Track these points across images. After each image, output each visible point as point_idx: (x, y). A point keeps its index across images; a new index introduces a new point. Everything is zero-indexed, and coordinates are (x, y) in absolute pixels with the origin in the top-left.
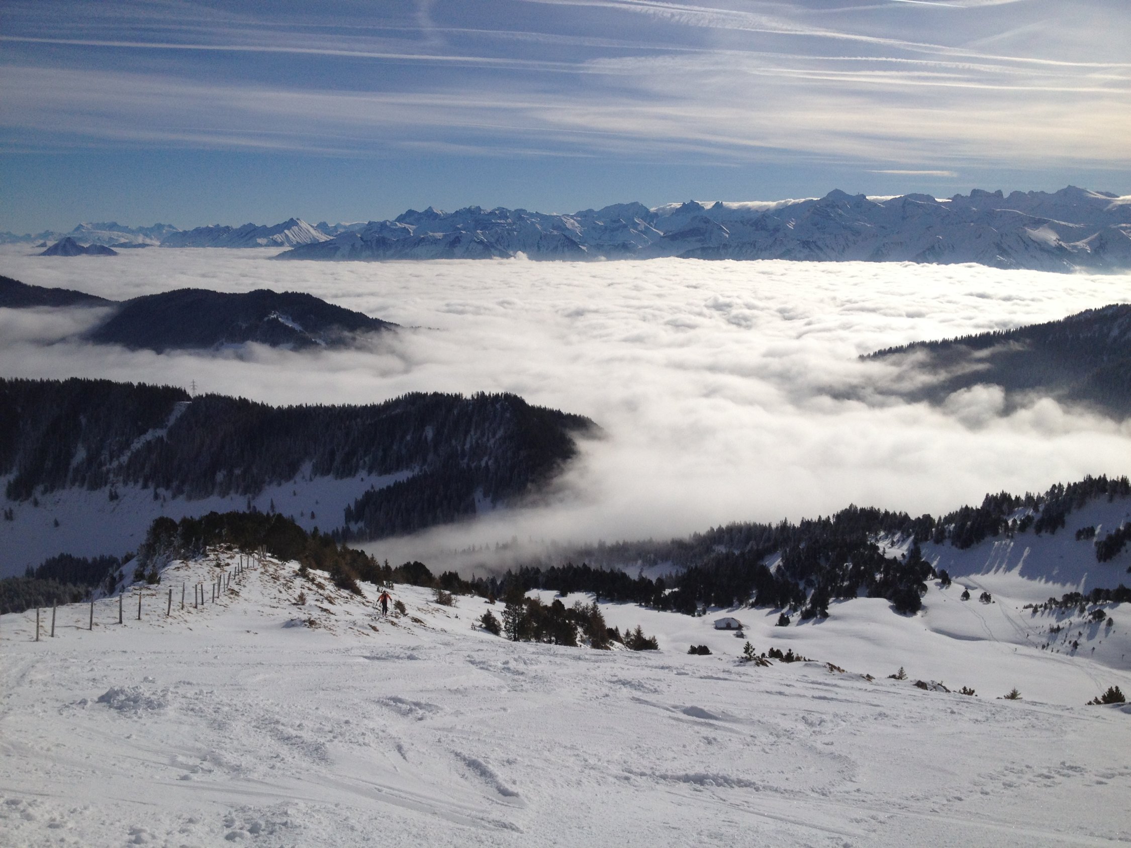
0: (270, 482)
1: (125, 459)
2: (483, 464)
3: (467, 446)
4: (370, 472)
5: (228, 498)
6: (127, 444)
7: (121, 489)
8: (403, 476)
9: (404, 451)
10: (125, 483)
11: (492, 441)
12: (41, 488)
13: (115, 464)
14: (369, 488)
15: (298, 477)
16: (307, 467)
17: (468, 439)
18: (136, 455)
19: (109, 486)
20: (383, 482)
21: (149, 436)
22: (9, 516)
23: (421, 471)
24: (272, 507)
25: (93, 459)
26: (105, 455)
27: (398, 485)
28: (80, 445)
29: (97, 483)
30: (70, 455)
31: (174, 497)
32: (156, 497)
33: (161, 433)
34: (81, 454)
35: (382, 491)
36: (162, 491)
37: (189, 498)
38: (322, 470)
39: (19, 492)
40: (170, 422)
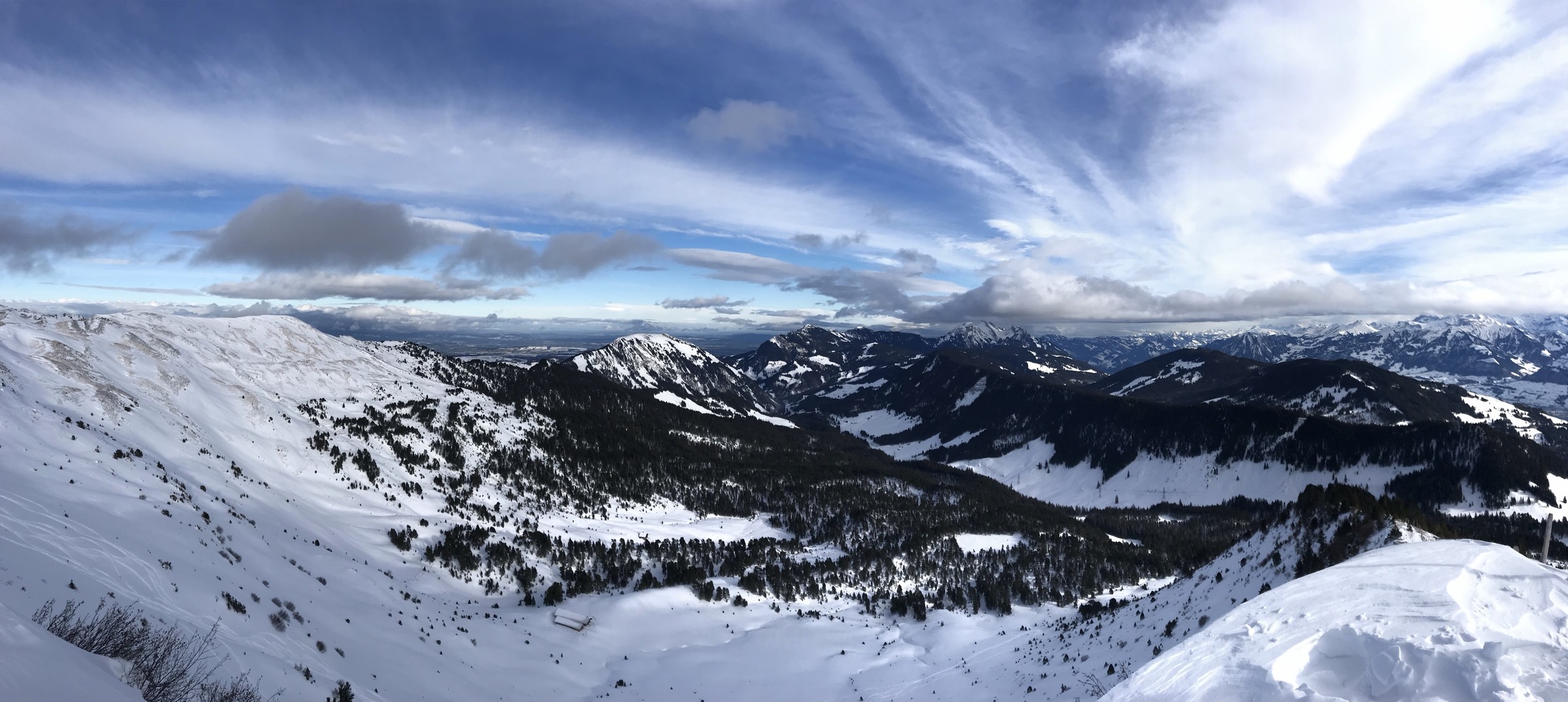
0: (1344, 466)
1: (1273, 447)
2: (1467, 464)
3: (1457, 453)
4: (1399, 465)
5: (1323, 472)
6: (1274, 440)
7: (1269, 462)
8: (1418, 468)
9: (1419, 453)
10: (1272, 460)
11: (1472, 451)
12: (1232, 459)
13: (1268, 450)
14: (1398, 473)
15: (1360, 464)
16: (1364, 458)
17: (1457, 450)
18: (1278, 446)
19: (1264, 461)
20: (1406, 471)
21: (1286, 435)
22: (1216, 472)
23: (1428, 466)
24: (1346, 480)
25: (1257, 447)
26: (1263, 445)
27: (1415, 472)
28: (1252, 439)
29: (1257, 458)
30: (1246, 443)
31: (1296, 469)
32: (1287, 469)
33: (1292, 434)
34: (1251, 444)
35: (1406, 475)
36: (1290, 466)
37: (1303, 470)
38: (1373, 460)
39: (1221, 460)
40: (1296, 428)
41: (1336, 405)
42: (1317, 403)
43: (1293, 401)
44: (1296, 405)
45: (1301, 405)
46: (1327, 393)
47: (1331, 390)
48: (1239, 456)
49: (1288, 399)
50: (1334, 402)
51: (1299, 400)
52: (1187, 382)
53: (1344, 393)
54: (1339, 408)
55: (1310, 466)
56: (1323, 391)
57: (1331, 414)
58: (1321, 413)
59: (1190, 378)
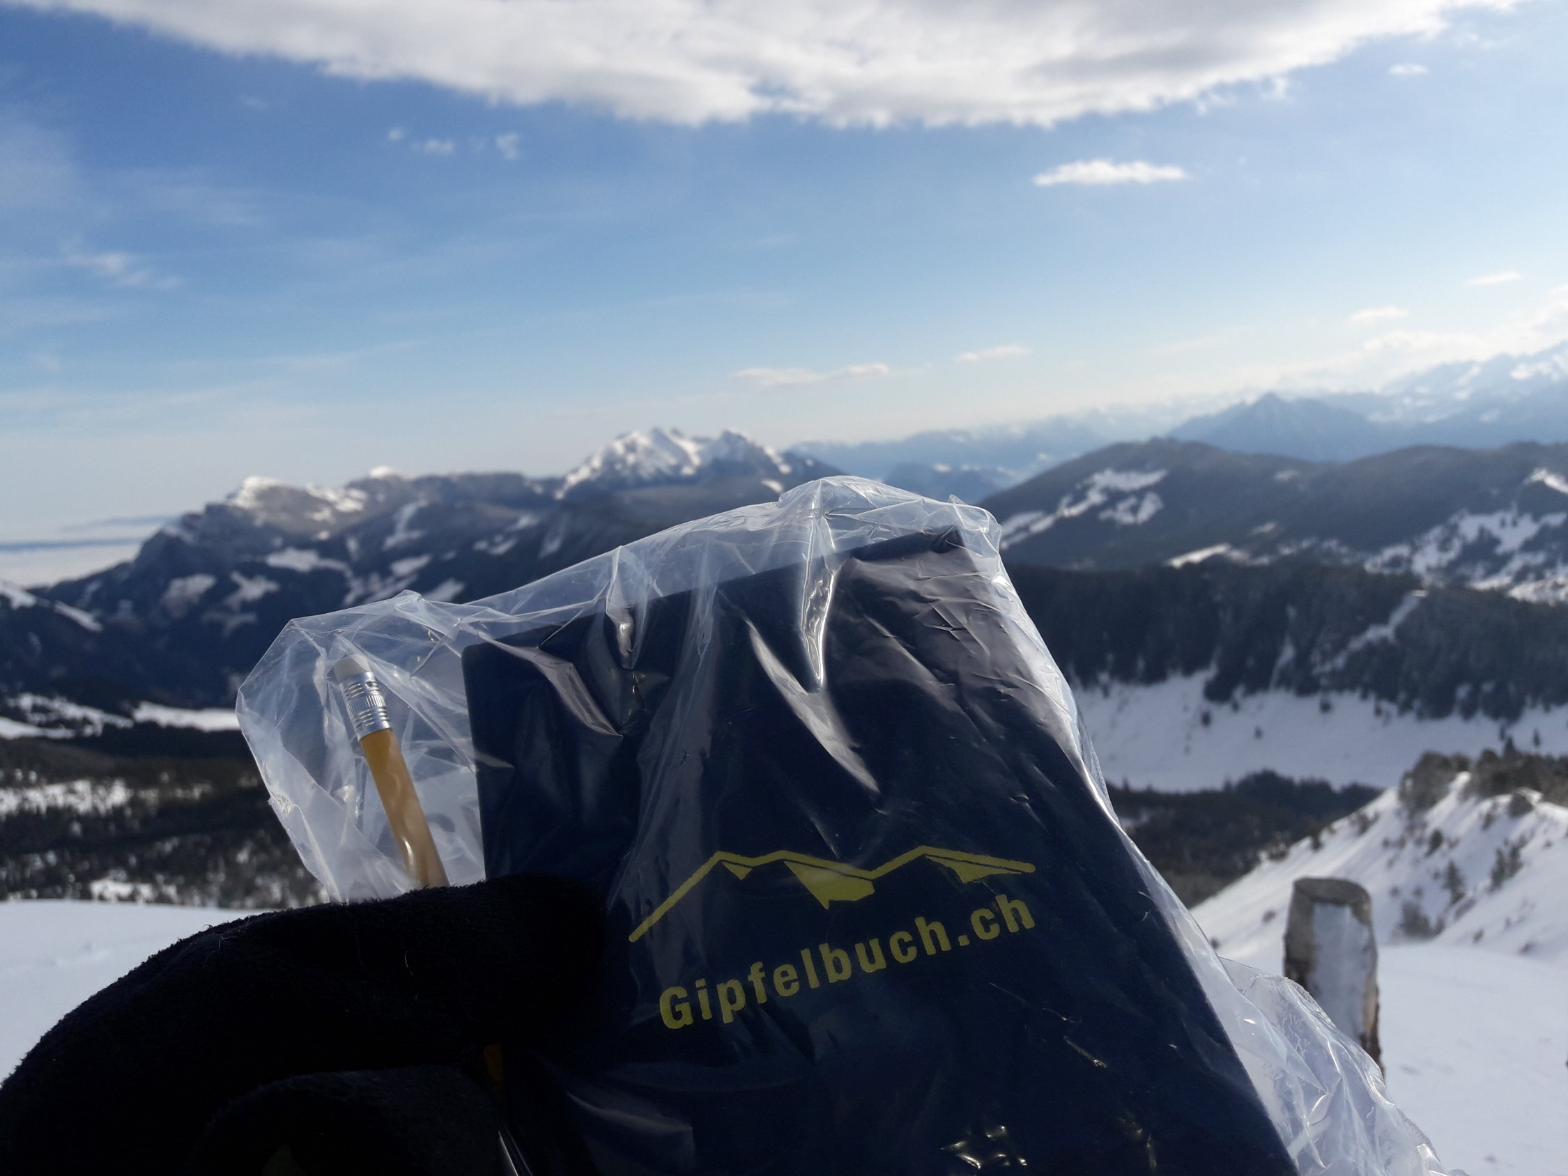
0: (1534, 706)
1: (1340, 661)
5: (1473, 721)
6: (1344, 643)
7: (1335, 698)
10: (1341, 689)
12: (1242, 688)
13: (1329, 667)
18: (1354, 658)
19: (1319, 695)
21: (1374, 633)
22: (1206, 720)
24: (1537, 741)
25: (1302, 660)
26: (1316, 657)
28: (1288, 641)
29: (1304, 686)
30: (1275, 654)
31: (1402, 714)
32: (1378, 712)
33: (1386, 631)
34: (1288, 653)
36: (1386, 706)
37: (1421, 716)
39: (1218, 692)
40: (1398, 617)
41: (1506, 558)
42: (1452, 555)
43: (1389, 553)
44: (1395, 562)
45: (1409, 561)
46: (1482, 531)
47: (1491, 523)
48: (1259, 682)
49: (1375, 547)
50: (1500, 550)
51: (1403, 550)
52: (1128, 519)
53: (1528, 528)
54: (1516, 564)
55: (1439, 706)
56: (1470, 527)
57: (1494, 583)
58: (1465, 579)
59: (1135, 510)
